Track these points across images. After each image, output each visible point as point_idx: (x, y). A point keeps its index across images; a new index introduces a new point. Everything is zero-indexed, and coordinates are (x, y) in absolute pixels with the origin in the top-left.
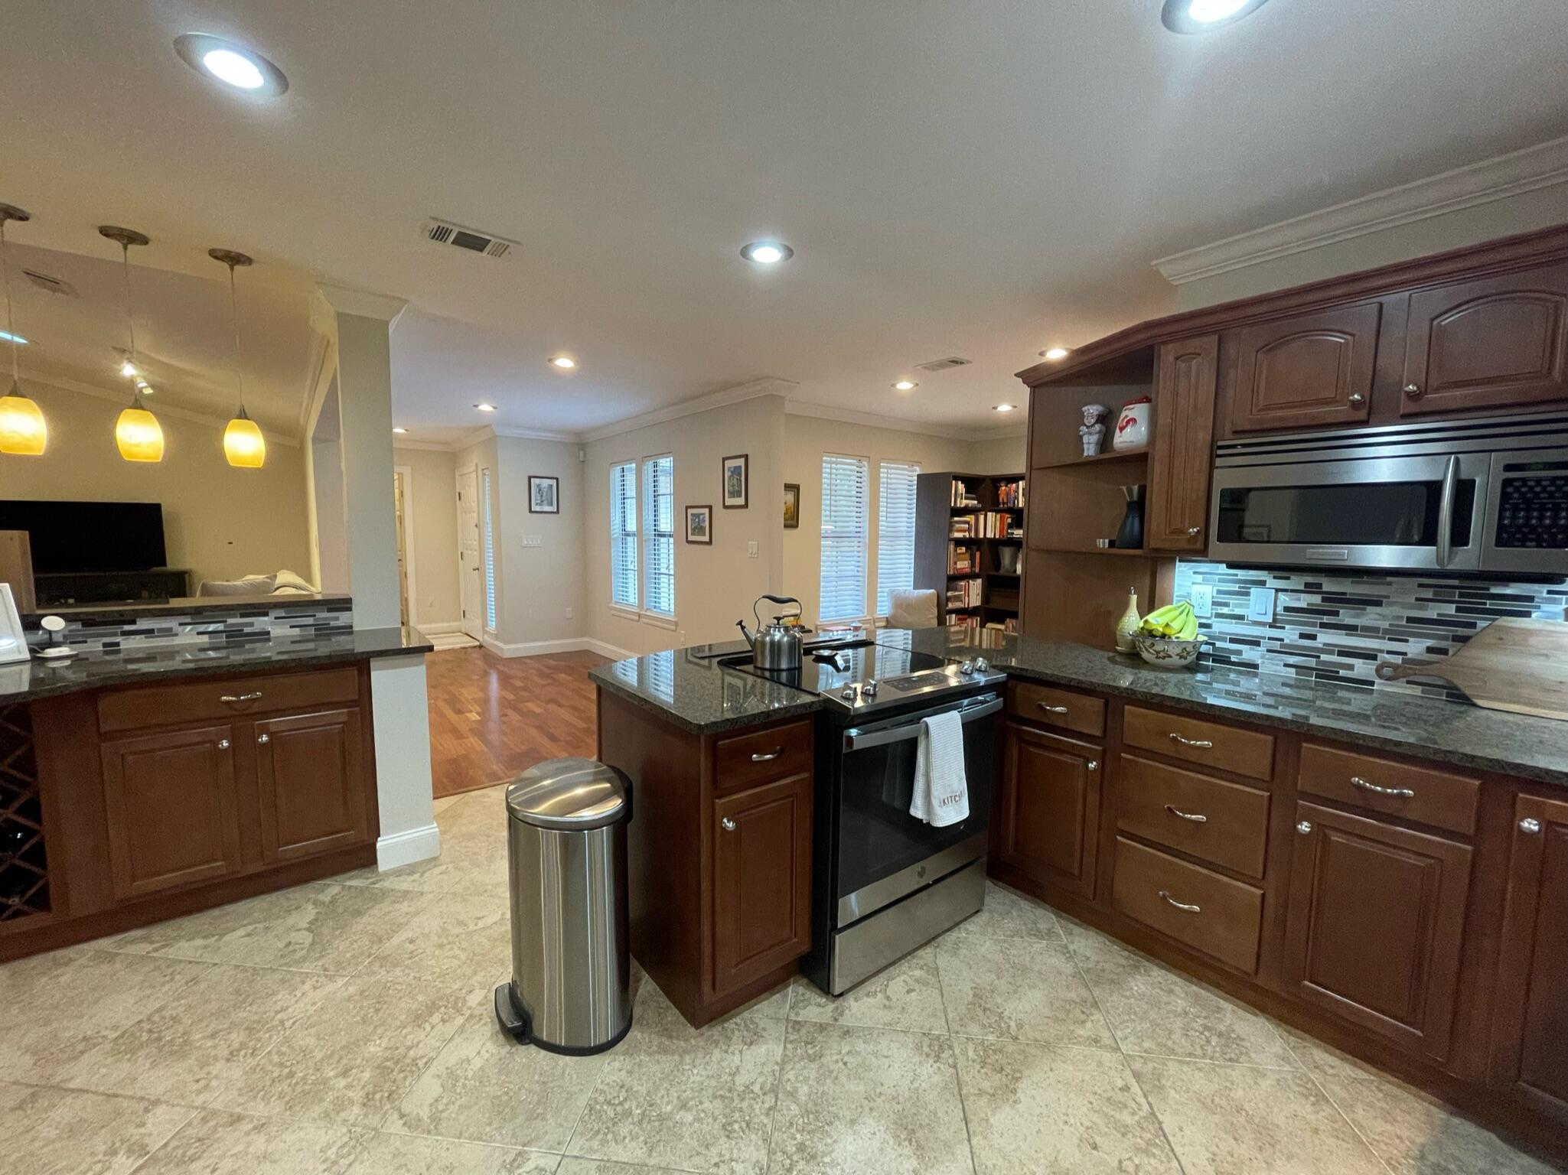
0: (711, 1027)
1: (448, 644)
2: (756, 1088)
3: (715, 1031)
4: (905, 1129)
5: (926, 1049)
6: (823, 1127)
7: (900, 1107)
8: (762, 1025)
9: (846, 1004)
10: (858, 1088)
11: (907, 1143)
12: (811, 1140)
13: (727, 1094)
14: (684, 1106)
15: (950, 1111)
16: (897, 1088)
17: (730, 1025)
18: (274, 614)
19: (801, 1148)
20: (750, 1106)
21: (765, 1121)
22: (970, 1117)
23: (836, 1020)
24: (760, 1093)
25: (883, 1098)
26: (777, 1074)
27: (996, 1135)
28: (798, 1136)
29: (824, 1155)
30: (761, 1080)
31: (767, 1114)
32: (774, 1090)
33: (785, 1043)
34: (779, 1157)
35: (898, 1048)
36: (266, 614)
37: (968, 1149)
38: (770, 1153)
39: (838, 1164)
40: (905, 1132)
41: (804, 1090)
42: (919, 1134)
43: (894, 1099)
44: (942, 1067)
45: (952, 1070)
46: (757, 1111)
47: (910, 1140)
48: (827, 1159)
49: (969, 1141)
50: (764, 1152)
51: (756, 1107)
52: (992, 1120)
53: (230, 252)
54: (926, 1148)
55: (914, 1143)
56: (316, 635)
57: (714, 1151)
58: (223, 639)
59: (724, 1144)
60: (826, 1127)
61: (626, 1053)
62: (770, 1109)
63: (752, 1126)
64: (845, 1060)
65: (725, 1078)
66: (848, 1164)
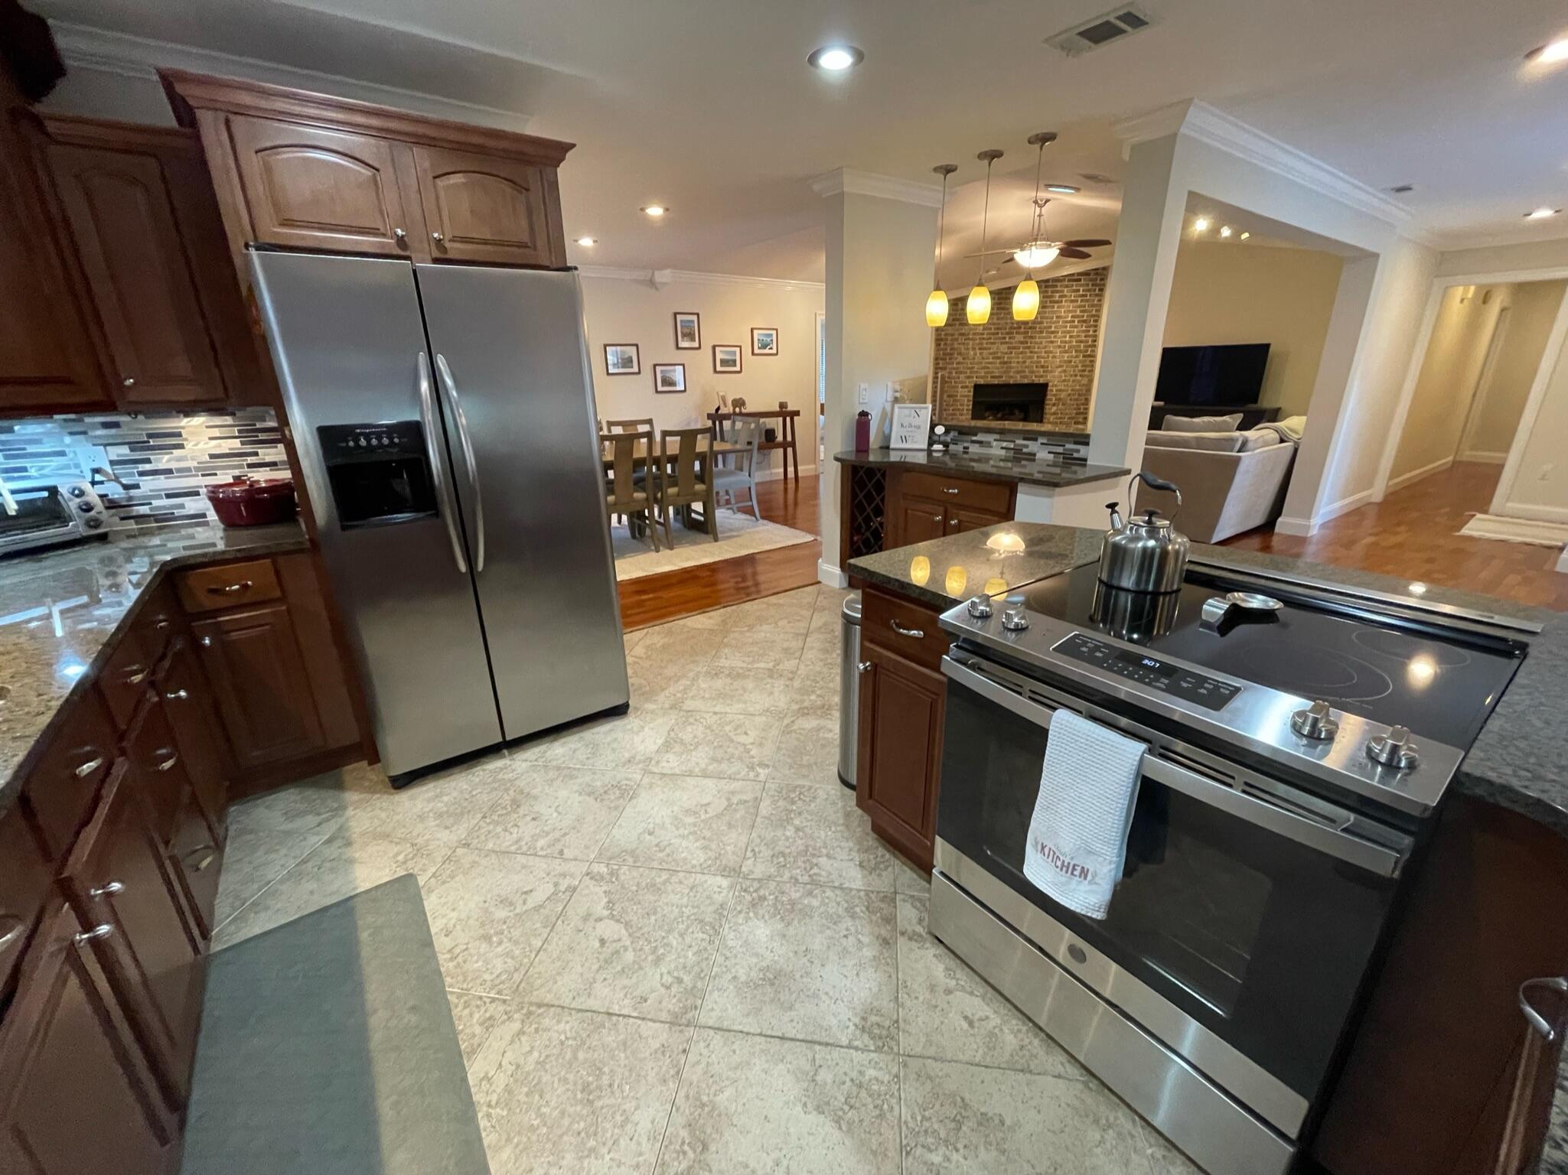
0: (877, 839)
1: (1524, 535)
2: (815, 870)
3: (871, 840)
4: (775, 977)
5: (873, 1019)
6: (779, 913)
7: (798, 976)
8: (884, 873)
9: (928, 945)
10: (818, 943)
11: (761, 976)
12: (768, 905)
13: (809, 854)
14: (798, 829)
15: (794, 1024)
16: (820, 979)
17: (881, 851)
18: (1041, 440)
19: (763, 898)
20: (799, 867)
21: (785, 877)
22: (788, 1045)
23: (903, 934)
24: (812, 872)
25: (809, 965)
26: (831, 884)
27: (766, 1066)
28: (772, 897)
29: (756, 914)
30: (823, 873)
31: (791, 878)
32: (814, 882)
33: (865, 890)
34: (756, 885)
35: (870, 989)
36: (1036, 440)
37: (752, 1031)
38: (760, 880)
39: (746, 922)
40: (772, 977)
41: (815, 903)
42: (769, 989)
43: (807, 973)
44: (849, 1031)
45: (845, 1042)
46: (794, 872)
47: (764, 980)
48: (751, 914)
49: (760, 1035)
50: (760, 876)
51: (798, 871)
52: (781, 1066)
53: (1037, 135)
54: (755, 992)
55: (760, 982)
56: (1063, 463)
57: (763, 848)
58: (1011, 454)
59: (766, 853)
60: (779, 917)
61: (843, 795)
62: (797, 880)
63: (782, 869)
64: (850, 937)
65: (824, 851)
66: (747, 929)
